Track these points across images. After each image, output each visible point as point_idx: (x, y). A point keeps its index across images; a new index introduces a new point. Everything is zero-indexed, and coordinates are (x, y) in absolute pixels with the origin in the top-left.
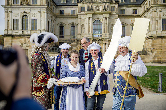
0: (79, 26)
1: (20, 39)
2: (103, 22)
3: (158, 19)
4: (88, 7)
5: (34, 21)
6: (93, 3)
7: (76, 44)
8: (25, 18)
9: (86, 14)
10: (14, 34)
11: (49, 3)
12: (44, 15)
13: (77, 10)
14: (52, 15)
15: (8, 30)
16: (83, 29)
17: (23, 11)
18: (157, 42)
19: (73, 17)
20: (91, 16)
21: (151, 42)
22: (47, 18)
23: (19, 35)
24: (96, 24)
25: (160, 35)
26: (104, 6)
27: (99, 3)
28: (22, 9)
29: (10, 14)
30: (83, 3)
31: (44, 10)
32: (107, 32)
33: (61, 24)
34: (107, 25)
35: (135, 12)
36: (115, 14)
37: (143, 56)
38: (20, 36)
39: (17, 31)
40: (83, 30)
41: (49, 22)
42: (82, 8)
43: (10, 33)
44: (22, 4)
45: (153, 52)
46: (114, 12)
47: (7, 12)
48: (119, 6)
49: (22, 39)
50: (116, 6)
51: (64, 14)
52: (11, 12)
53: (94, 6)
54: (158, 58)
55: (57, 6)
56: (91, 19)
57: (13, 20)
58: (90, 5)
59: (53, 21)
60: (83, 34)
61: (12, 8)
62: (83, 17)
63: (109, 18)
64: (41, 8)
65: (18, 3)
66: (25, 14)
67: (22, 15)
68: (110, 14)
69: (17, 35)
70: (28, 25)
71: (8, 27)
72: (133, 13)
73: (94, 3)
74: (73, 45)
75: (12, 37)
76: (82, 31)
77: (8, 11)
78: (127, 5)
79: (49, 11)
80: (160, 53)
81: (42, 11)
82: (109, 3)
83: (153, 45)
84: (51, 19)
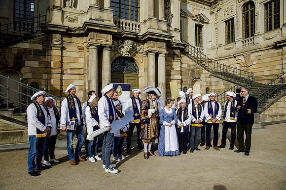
7: (40, 47)
60: (73, 10)
74: (25, 50)
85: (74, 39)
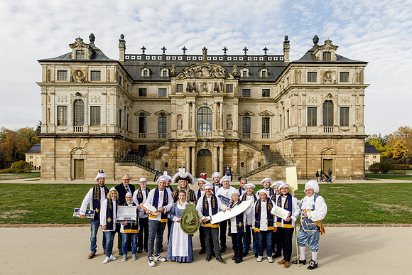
0: (174, 117)
1: (70, 142)
2: (214, 111)
3: (301, 107)
4: (189, 84)
5: (95, 110)
6: (196, 77)
7: (168, 148)
8: (78, 104)
9: (185, 97)
10: (58, 132)
11: (120, 78)
12: (113, 99)
13: (170, 89)
14: (125, 98)
15: (49, 125)
16: (180, 122)
17: (74, 93)
18: (301, 145)
19: (162, 101)
20: (193, 100)
21: (291, 145)
22: (118, 104)
23: (68, 134)
24: (202, 114)
25: (305, 134)
26: (216, 84)
27: (207, 78)
28: (73, 88)
29: (52, 96)
30: (180, 79)
31: (112, 91)
32: (221, 127)
33: (142, 114)
34: (221, 116)
35: (266, 93)
36: (233, 98)
37: (278, 167)
38: (70, 136)
39: (64, 128)
40: (180, 124)
41: (120, 110)
42: (179, 87)
43: (51, 130)
44: (72, 80)
45: (294, 162)
46: (232, 94)
47: (47, 94)
48: (240, 83)
49: (74, 142)
50: (235, 83)
51: (146, 96)
52: (54, 94)
53: (199, 82)
54: (302, 171)
55: (134, 82)
56: (194, 105)
57: (56, 107)
58: (192, 81)
59: (128, 108)
61: (56, 86)
62: (180, 102)
63: (224, 104)
64: (107, 86)
65: (66, 78)
66: (78, 98)
67: (74, 99)
68: (225, 97)
69: (65, 135)
70: (83, 117)
71: (48, 119)
72: (264, 95)
73: (198, 78)
74: (163, 149)
75: (55, 138)
76: (178, 126)
77: (49, 92)
78: (253, 82)
79: (121, 91)
80: (305, 162)
81: (108, 93)
82: (223, 78)
83: (294, 150)
84: (124, 105)
85: (181, 143)
